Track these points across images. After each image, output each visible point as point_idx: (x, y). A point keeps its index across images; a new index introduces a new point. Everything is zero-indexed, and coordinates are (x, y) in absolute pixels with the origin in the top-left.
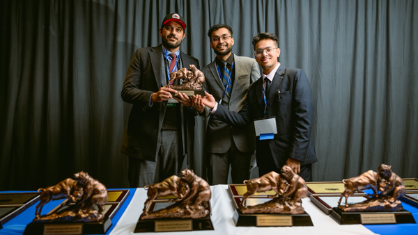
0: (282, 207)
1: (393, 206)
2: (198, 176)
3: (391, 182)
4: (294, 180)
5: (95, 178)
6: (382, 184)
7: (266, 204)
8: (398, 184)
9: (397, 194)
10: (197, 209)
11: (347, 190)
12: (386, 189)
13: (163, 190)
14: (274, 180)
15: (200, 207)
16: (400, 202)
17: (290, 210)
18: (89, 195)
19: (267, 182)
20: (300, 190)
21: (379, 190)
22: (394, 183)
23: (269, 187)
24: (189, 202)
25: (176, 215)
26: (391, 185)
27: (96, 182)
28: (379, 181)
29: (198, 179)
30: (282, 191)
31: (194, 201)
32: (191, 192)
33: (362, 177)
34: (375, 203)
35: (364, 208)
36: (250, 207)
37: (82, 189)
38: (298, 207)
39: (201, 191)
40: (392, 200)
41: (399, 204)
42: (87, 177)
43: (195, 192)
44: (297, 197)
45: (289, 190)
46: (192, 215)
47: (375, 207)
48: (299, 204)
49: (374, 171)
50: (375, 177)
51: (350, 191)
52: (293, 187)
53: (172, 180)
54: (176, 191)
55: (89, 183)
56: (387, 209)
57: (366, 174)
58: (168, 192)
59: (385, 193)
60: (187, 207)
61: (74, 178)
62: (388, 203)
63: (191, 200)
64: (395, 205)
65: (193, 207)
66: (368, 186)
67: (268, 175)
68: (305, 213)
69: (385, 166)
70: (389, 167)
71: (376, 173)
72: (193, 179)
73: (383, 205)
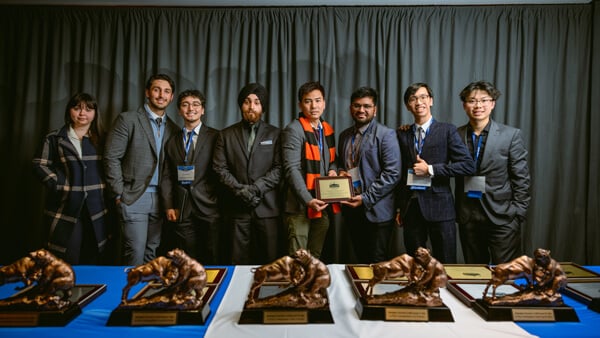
0: (416, 297)
1: (552, 299)
2: (316, 257)
3: (550, 270)
4: (430, 265)
5: (192, 257)
6: (539, 273)
7: (396, 293)
8: (558, 273)
9: (556, 285)
10: (314, 298)
11: (496, 279)
12: (543, 278)
13: (274, 273)
14: (406, 265)
15: (317, 296)
16: (560, 295)
17: (425, 301)
18: (185, 278)
19: (398, 267)
20: (438, 278)
21: (534, 279)
22: (553, 271)
23: (401, 273)
24: (304, 289)
25: (288, 304)
26: (550, 274)
27: (194, 262)
28: (535, 269)
29: (316, 261)
30: (416, 278)
31: (310, 288)
32: (307, 277)
33: (513, 263)
34: (529, 296)
35: (517, 301)
36: (376, 296)
37: (177, 270)
38: (435, 297)
39: (319, 276)
40: (551, 293)
41: (559, 298)
42: (184, 256)
43: (312, 277)
44: (435, 286)
45: (424, 278)
46: (307, 305)
47: (529, 300)
48: (436, 295)
49: (529, 256)
50: (530, 264)
51: (499, 280)
52: (429, 274)
53: (284, 262)
54: (289, 276)
55: (185, 262)
56: (545, 304)
57: (519, 260)
58: (279, 276)
59: (542, 284)
60: (302, 295)
61: (168, 257)
62: (545, 296)
63: (306, 286)
64: (555, 299)
65: (309, 295)
66: (521, 275)
67: (399, 258)
68: (444, 305)
69: (542, 251)
70: (548, 253)
71: (531, 259)
72: (309, 262)
73: (540, 298)
